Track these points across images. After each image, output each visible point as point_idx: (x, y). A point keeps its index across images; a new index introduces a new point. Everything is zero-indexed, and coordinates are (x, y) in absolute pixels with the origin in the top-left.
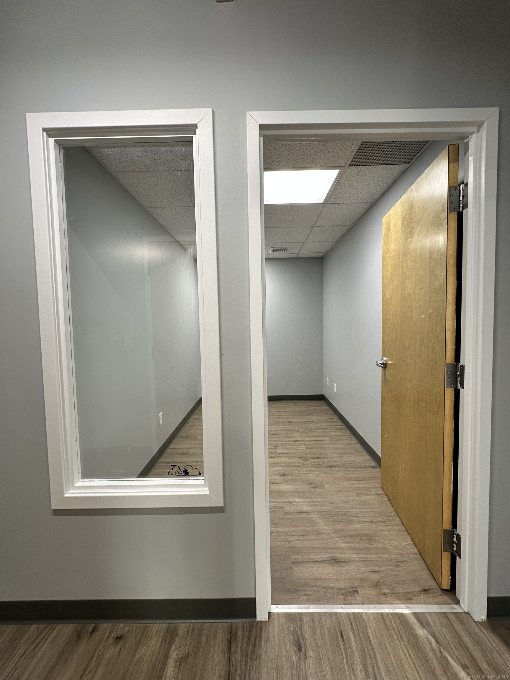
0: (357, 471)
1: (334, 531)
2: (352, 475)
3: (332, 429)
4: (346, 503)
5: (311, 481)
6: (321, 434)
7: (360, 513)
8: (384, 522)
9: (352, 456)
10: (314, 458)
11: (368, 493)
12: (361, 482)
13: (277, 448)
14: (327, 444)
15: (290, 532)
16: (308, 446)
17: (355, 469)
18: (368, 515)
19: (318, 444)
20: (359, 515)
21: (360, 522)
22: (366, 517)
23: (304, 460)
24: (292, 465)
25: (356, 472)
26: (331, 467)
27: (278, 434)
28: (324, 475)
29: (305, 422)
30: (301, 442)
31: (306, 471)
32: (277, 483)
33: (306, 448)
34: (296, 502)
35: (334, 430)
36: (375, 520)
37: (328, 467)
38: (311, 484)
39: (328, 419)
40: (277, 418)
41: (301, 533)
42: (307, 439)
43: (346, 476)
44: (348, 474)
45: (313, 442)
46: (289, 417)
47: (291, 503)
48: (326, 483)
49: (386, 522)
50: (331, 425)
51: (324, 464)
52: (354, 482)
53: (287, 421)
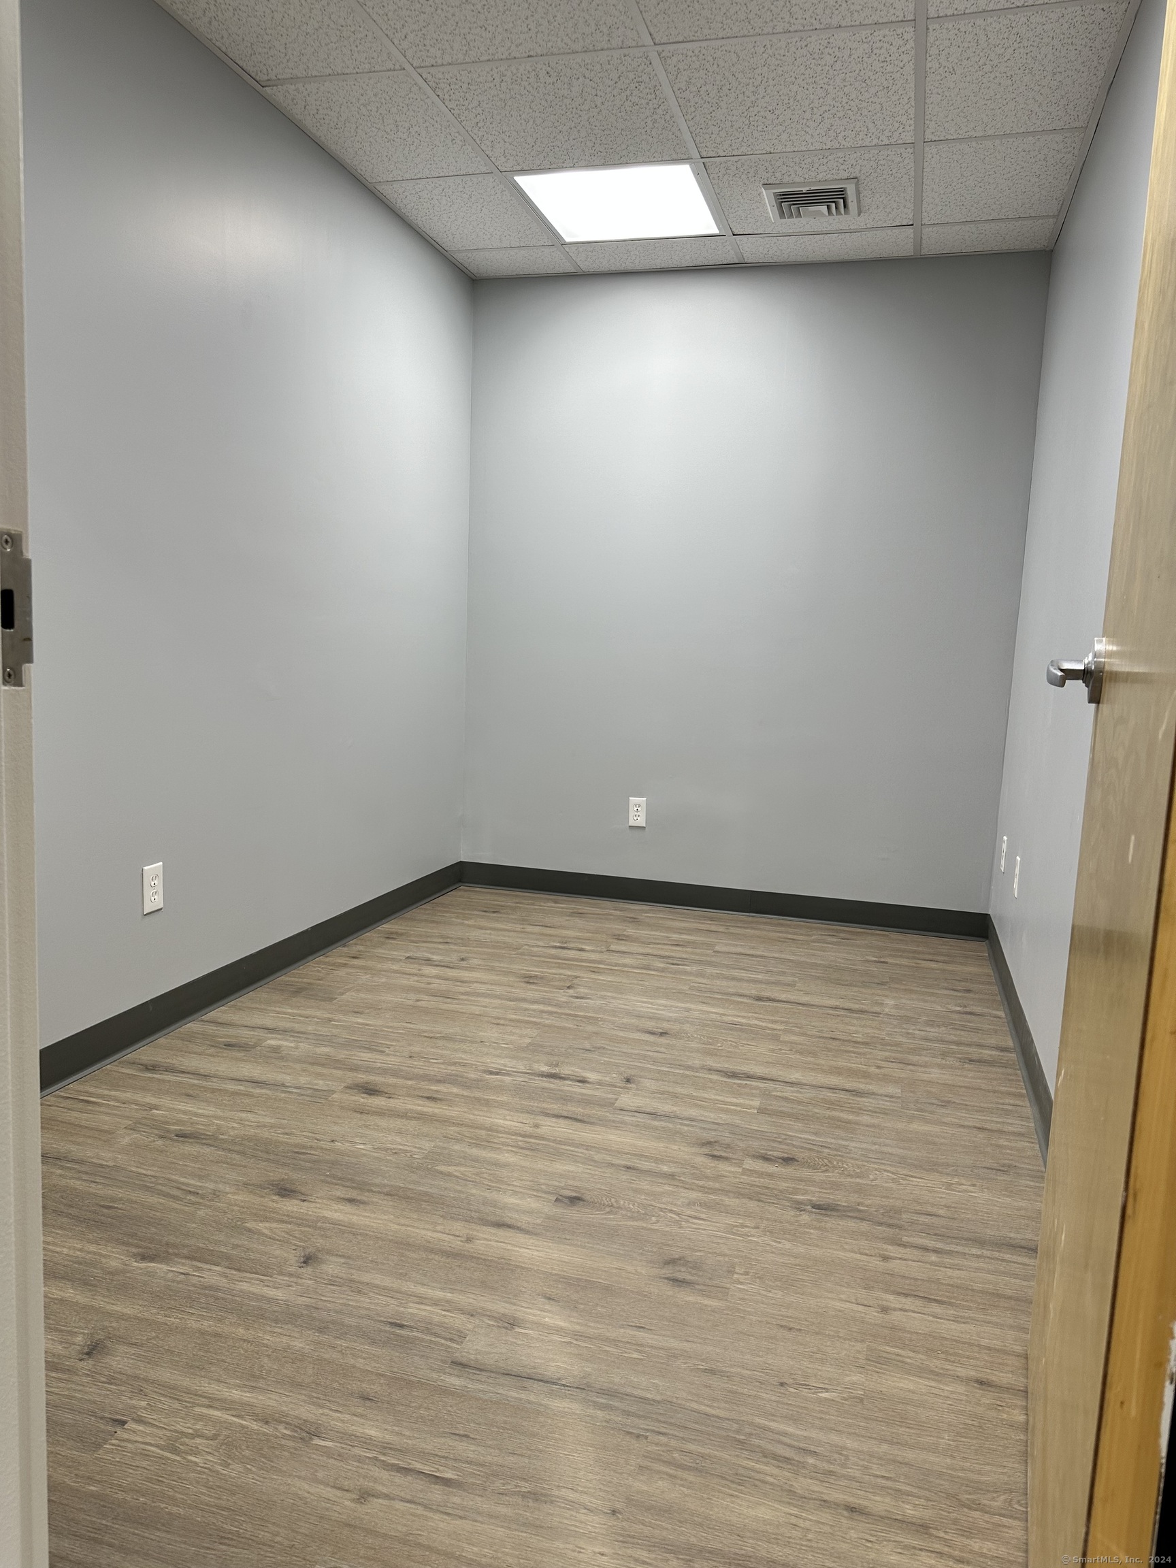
0: (950, 1253)
1: (619, 1506)
2: (908, 1264)
3: (944, 1054)
4: (782, 1384)
5: (676, 1253)
6: (879, 1067)
7: (819, 1450)
8: (922, 1528)
9: (963, 1181)
10: (766, 1159)
11: (935, 1364)
12: (936, 1309)
13: (633, 1086)
14: (874, 1112)
15: (401, 1451)
16: (775, 1105)
17: (940, 1245)
18: (857, 1474)
19: (830, 1105)
20: (811, 1460)
21: (791, 1495)
22: (844, 1476)
23: (714, 1156)
24: (645, 1165)
25: (933, 1258)
26: (822, 1208)
27: (677, 1035)
28: (766, 1239)
29: (836, 1008)
30: (754, 1083)
31: (690, 1204)
32: (518, 1229)
33: (761, 1111)
34: (539, 1325)
35: (949, 1061)
36: (880, 1503)
37: (809, 1208)
38: (671, 1262)
39: (955, 1016)
40: (718, 977)
41: (454, 1468)
42: (795, 1076)
43: (877, 1263)
44: (886, 1258)
45: (811, 1094)
46: (773, 979)
47: (511, 1323)
48: (747, 1274)
49: (934, 1532)
50: (952, 1038)
51: (796, 1191)
52: (893, 1300)
53: (753, 992)
